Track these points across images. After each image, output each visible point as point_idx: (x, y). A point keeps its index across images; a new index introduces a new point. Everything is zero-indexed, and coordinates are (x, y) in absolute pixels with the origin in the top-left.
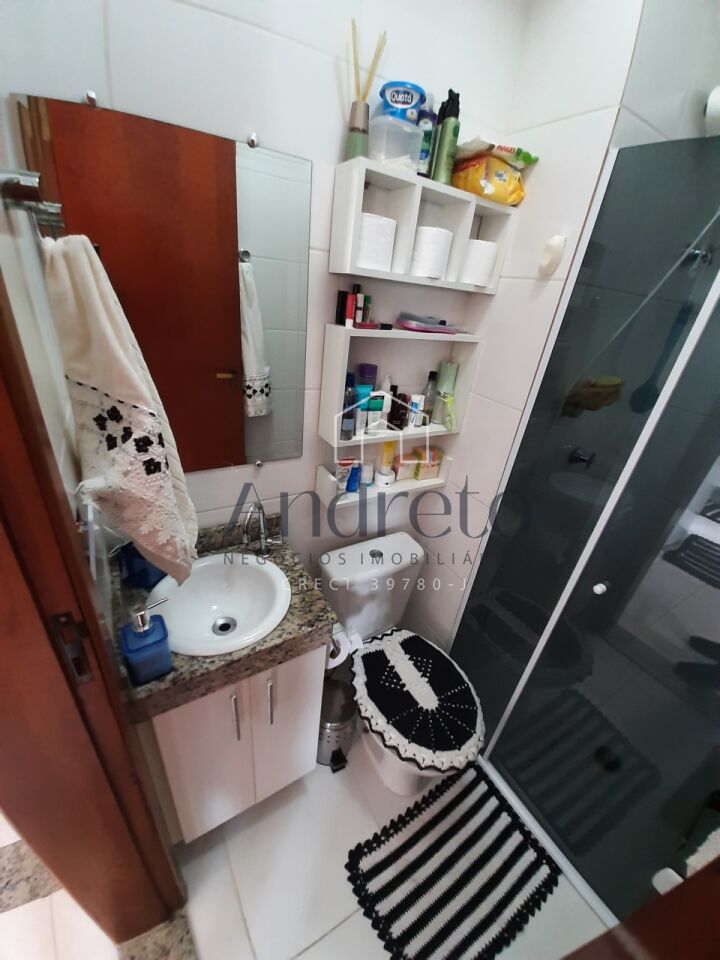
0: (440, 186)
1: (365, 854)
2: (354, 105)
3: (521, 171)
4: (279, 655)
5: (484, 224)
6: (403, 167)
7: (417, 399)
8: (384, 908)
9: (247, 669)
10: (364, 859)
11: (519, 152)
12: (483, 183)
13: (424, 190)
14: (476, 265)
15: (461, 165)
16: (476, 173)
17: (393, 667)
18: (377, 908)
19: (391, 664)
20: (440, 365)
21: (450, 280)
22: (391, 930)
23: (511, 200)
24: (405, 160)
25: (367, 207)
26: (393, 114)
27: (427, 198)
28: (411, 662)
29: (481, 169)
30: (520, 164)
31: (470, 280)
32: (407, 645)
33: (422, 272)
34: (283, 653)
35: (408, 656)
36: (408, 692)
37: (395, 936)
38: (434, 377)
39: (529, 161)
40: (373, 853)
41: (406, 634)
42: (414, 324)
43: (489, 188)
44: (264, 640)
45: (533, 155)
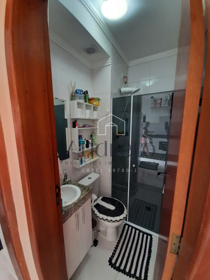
0: (87, 103)
1: (112, 259)
2: (72, 92)
3: (98, 101)
4: (83, 201)
5: (95, 109)
6: (82, 101)
7: (90, 141)
8: (122, 268)
9: (78, 206)
10: (112, 260)
11: (98, 98)
12: (94, 103)
13: (86, 104)
14: (95, 115)
15: (90, 100)
16: (92, 101)
17: (102, 205)
18: (121, 268)
19: (101, 205)
20: (92, 134)
21: (92, 118)
22: (126, 271)
23: (98, 105)
24: (82, 100)
25: (78, 107)
26: (79, 94)
27: (87, 106)
28: (105, 203)
29: (93, 101)
30: (98, 100)
31: (95, 117)
32: (103, 200)
33: (87, 117)
34: (84, 200)
35: (104, 202)
36: (108, 209)
37: (127, 272)
38: (91, 136)
39: (99, 99)
40: (114, 257)
41: (101, 198)
42: (87, 126)
43: (95, 103)
44: (80, 197)
45: (100, 98)
